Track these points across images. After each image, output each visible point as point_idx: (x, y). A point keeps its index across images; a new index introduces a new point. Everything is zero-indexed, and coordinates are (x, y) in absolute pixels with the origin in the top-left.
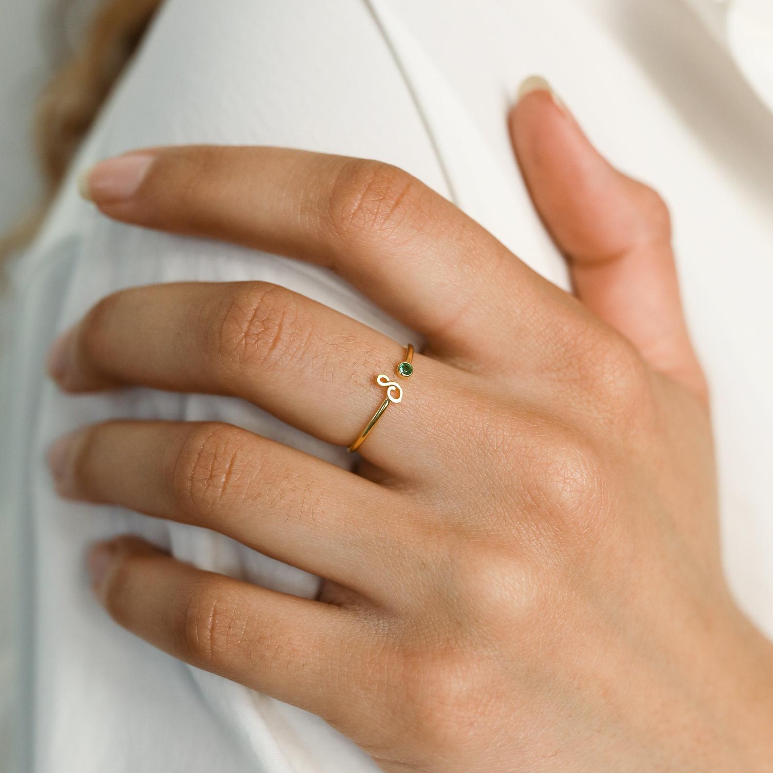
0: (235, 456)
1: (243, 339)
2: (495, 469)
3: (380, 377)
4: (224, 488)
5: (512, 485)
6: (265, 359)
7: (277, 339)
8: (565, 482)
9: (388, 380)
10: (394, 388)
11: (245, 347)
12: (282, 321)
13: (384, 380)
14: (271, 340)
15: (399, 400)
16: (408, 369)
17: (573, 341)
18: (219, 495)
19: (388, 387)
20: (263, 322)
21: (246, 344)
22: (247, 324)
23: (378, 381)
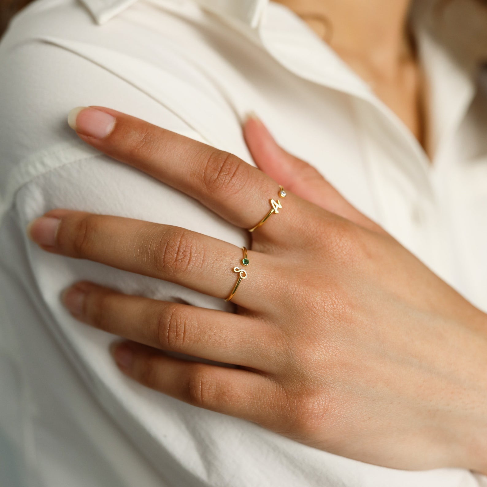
0: (185, 324)
1: (175, 262)
2: (295, 303)
3: (235, 268)
4: (184, 339)
5: (304, 309)
6: (185, 270)
7: (190, 260)
8: (324, 303)
9: (239, 269)
10: (242, 272)
11: (176, 266)
12: (191, 251)
13: (237, 270)
14: (187, 262)
15: (246, 277)
16: (247, 262)
17: (315, 230)
18: (182, 342)
19: (239, 272)
20: (182, 253)
21: (176, 264)
22: (176, 255)
23: (235, 270)
